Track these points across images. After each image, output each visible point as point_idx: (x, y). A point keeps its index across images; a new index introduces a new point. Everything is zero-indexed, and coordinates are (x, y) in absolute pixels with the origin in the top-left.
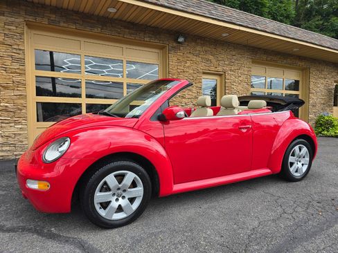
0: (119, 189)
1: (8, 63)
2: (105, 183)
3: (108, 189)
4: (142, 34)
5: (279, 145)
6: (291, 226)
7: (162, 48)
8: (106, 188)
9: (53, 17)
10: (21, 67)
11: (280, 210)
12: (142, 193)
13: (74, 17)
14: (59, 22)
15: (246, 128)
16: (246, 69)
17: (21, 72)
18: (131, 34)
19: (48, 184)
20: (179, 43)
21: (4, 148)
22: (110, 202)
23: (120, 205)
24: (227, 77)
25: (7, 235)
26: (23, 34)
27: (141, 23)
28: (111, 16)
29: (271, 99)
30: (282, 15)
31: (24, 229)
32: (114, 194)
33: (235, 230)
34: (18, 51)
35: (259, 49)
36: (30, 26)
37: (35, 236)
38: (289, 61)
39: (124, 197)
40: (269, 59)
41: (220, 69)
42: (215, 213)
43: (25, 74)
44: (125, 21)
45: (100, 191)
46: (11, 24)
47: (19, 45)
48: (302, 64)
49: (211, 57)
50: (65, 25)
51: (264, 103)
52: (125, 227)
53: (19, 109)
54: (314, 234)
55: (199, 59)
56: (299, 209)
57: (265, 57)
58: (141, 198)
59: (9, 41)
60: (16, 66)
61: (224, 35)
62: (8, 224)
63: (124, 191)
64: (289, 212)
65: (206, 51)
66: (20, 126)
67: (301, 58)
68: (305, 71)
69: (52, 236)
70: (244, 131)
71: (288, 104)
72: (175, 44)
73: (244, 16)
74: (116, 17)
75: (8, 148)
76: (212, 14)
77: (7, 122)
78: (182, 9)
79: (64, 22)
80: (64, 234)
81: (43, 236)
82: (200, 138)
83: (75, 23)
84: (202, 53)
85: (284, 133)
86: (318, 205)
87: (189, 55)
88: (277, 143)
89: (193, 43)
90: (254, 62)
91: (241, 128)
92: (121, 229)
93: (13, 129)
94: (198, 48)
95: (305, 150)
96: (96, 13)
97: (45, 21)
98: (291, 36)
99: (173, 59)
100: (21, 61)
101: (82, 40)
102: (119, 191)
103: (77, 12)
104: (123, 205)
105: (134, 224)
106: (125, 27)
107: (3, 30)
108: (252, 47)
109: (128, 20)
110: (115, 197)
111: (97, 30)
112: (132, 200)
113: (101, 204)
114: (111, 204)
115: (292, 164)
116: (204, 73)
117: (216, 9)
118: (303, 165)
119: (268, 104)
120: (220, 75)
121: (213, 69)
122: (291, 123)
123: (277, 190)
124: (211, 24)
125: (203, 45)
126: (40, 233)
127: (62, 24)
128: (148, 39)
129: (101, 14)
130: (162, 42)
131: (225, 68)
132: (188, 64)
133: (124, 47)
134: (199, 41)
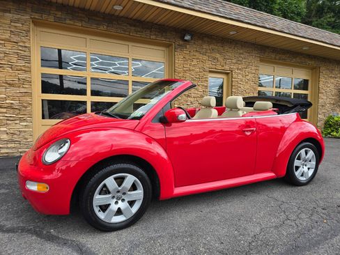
0: (118, 192)
1: (14, 60)
2: (105, 186)
3: (108, 192)
4: (148, 32)
5: (285, 147)
6: (293, 234)
7: (168, 46)
8: (105, 191)
9: (59, 14)
10: (27, 65)
11: (283, 216)
12: (142, 196)
13: (80, 15)
14: (65, 19)
15: (250, 131)
16: (253, 68)
17: (27, 69)
18: (137, 32)
19: (47, 186)
20: (186, 40)
21: (9, 145)
22: (109, 205)
23: (119, 208)
24: (234, 76)
25: (7, 235)
26: (29, 31)
27: (148, 20)
28: (117, 14)
29: (277, 101)
30: (293, 12)
31: (23, 230)
32: (113, 197)
33: (235, 237)
34: (24, 49)
35: (268, 47)
36: (36, 23)
37: (34, 237)
38: (298, 59)
39: (123, 200)
40: (277, 57)
41: (227, 67)
42: (217, 218)
43: (30, 71)
44: (131, 19)
45: (100, 194)
46: (17, 21)
47: (24, 42)
48: (312, 63)
49: (218, 56)
50: (71, 22)
51: (270, 104)
52: (124, 230)
53: (24, 107)
54: (318, 243)
55: (205, 58)
56: (303, 216)
57: (273, 56)
58: (141, 201)
59: (15, 39)
60: (22, 63)
61: (231, 33)
62: (8, 224)
63: (124, 194)
64: (292, 218)
65: (213, 50)
66: (25, 124)
67: (310, 57)
68: (315, 70)
69: (51, 238)
70: (248, 133)
71: (296, 106)
72: (181, 42)
73: (252, 14)
74: (122, 14)
75: (13, 145)
76: (219, 12)
77: (12, 119)
78: (188, 6)
79: (70, 20)
80: (63, 237)
81: (41, 238)
82: (205, 140)
83: (81, 20)
84: (209, 51)
85: (290, 136)
86: (323, 211)
87: (195, 54)
88: (282, 146)
89: (200, 42)
90: (261, 61)
91: (245, 131)
92: (120, 232)
93: (18, 126)
94: (205, 46)
95: (311, 153)
96: (102, 10)
97: (51, 19)
98: (300, 35)
99: (179, 58)
100: (27, 59)
101: (88, 37)
102: (119, 194)
103: (83, 10)
104: (122, 209)
105: (133, 228)
106: (131, 25)
107: (10, 27)
108: (260, 45)
109: (134, 18)
110: (115, 200)
111: (103, 28)
112: (131, 203)
113: (100, 206)
114: (110, 207)
115: (297, 168)
116: (210, 72)
117: (224, 6)
118: (309, 169)
119: (274, 106)
120: (227, 74)
121: (220, 67)
122: (298, 126)
123: (281, 194)
124: (218, 22)
125: (209, 43)
126: (39, 234)
127: (68, 22)
128: (153, 37)
129: (107, 11)
130: (168, 40)
131: (232, 67)
132: (195, 62)
133: (131, 44)
134: (206, 39)
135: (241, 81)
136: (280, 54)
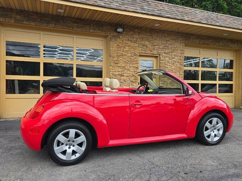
4: (88, 27)
7: (106, 37)
9: (18, 17)
13: (34, 17)
14: (23, 21)
16: (179, 52)
18: (78, 27)
20: (119, 32)
24: (162, 58)
28: (62, 14)
36: (2, 24)
40: (201, 42)
41: (155, 52)
44: (74, 18)
49: (147, 43)
50: (27, 23)
55: (136, 45)
57: (197, 41)
61: (156, 25)
65: (142, 38)
68: (238, 52)
72: (115, 34)
74: (66, 15)
79: (26, 21)
83: (35, 21)
84: (139, 40)
87: (127, 42)
89: (131, 33)
90: (186, 45)
94: (136, 36)
97: (12, 21)
99: (114, 45)
101: (42, 32)
103: (37, 13)
106: (74, 23)
109: (76, 17)
111: (51, 26)
116: (140, 56)
120: (156, 57)
121: (149, 52)
125: (139, 34)
127: (25, 22)
128: (92, 31)
129: (55, 13)
130: (104, 32)
131: (159, 51)
132: (127, 49)
133: (75, 37)
134: (136, 30)
135: (169, 62)
136: (204, 40)
